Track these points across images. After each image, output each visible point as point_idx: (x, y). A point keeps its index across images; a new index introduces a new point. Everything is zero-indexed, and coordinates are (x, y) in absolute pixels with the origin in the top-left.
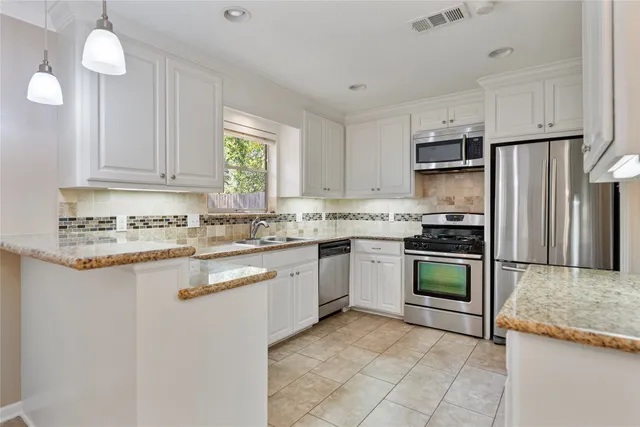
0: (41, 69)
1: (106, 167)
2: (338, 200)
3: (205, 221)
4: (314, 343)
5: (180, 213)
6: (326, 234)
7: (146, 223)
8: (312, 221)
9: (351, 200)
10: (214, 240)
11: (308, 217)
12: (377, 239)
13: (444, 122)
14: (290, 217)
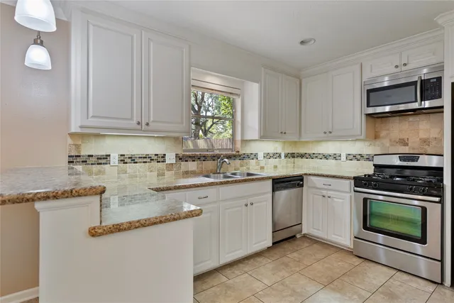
0: (35, 43)
1: (93, 117)
2: (296, 142)
3: (180, 158)
4: (266, 265)
5: (160, 152)
6: (285, 170)
7: (133, 159)
8: (272, 159)
9: (307, 142)
10: (187, 174)
11: (268, 156)
12: (327, 176)
13: (397, 67)
14: (253, 156)
